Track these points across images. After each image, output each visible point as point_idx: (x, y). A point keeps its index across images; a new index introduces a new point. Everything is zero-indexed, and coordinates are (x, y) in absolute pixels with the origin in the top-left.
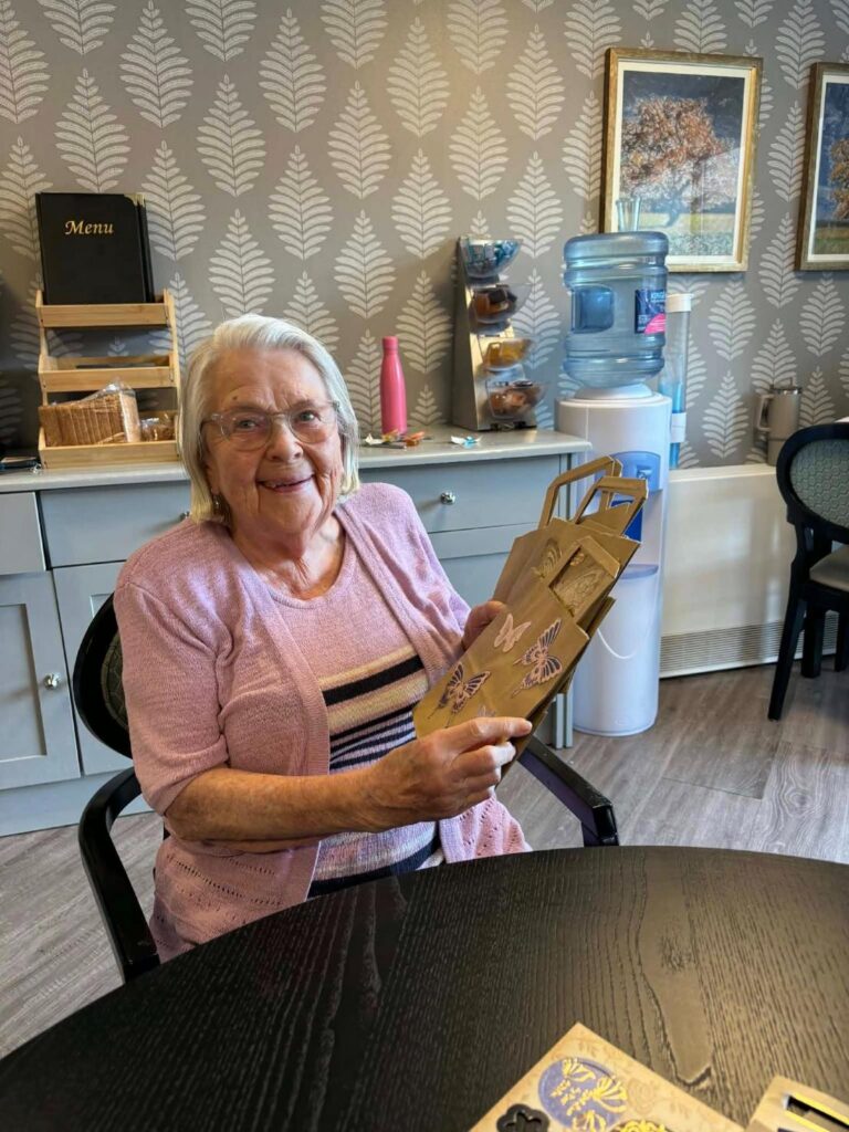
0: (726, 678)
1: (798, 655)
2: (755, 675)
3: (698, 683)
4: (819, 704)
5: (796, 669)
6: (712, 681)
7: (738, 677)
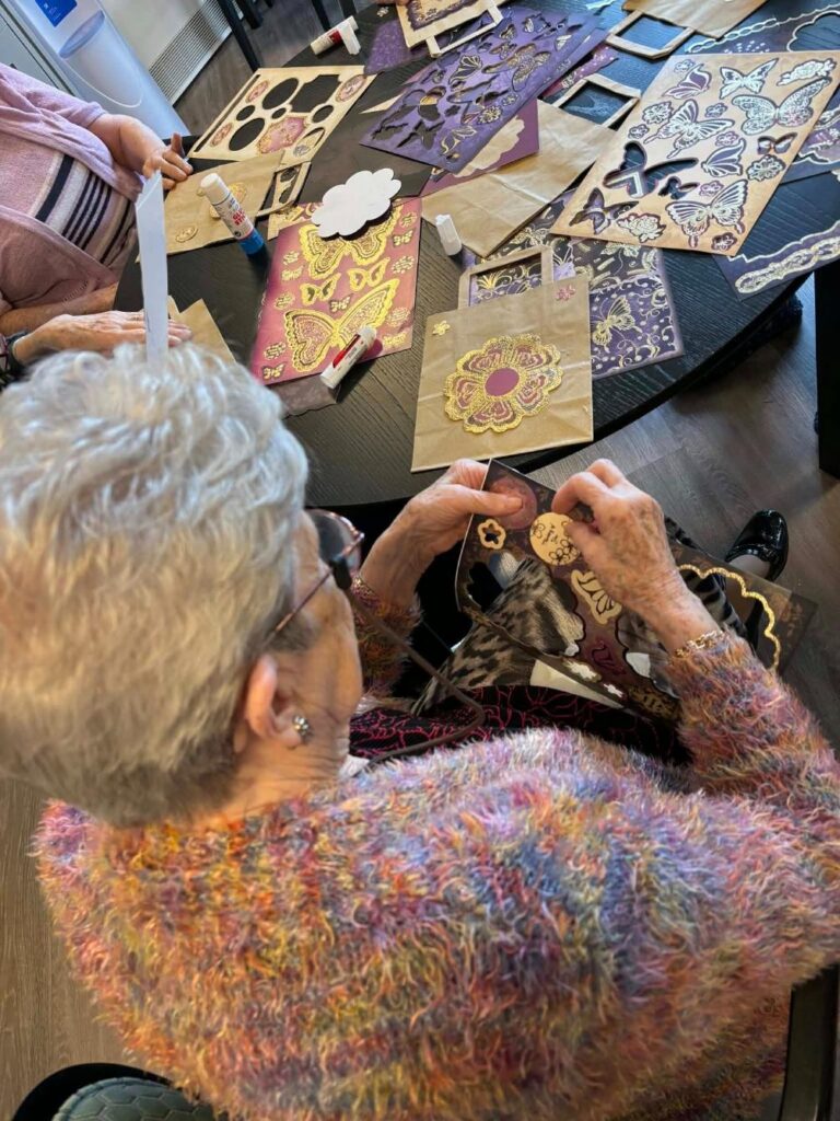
0: (210, 72)
1: (241, 15)
2: (225, 54)
3: (195, 92)
4: (277, 40)
5: (247, 27)
6: (203, 83)
7: (216, 66)
